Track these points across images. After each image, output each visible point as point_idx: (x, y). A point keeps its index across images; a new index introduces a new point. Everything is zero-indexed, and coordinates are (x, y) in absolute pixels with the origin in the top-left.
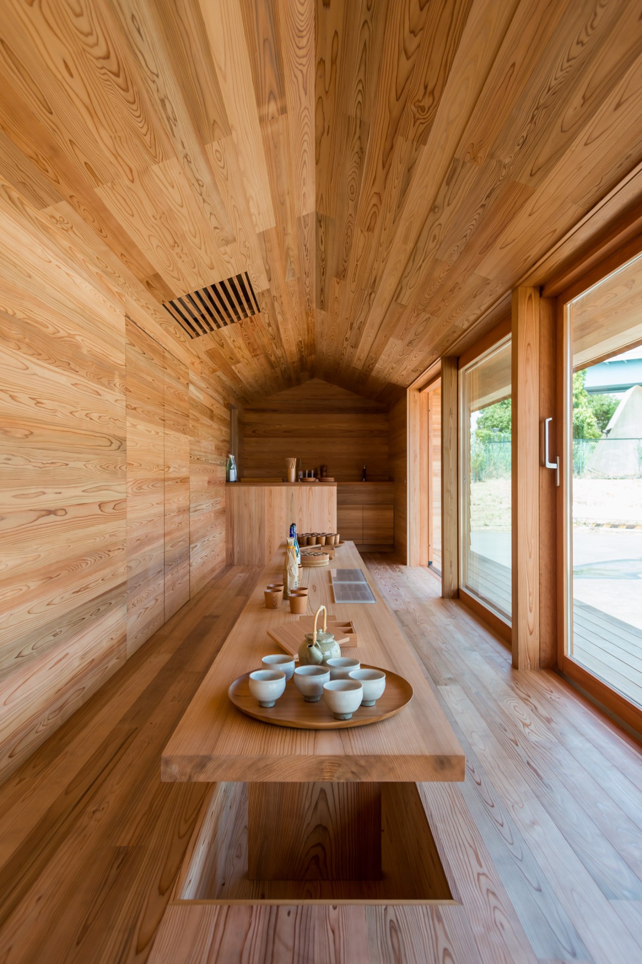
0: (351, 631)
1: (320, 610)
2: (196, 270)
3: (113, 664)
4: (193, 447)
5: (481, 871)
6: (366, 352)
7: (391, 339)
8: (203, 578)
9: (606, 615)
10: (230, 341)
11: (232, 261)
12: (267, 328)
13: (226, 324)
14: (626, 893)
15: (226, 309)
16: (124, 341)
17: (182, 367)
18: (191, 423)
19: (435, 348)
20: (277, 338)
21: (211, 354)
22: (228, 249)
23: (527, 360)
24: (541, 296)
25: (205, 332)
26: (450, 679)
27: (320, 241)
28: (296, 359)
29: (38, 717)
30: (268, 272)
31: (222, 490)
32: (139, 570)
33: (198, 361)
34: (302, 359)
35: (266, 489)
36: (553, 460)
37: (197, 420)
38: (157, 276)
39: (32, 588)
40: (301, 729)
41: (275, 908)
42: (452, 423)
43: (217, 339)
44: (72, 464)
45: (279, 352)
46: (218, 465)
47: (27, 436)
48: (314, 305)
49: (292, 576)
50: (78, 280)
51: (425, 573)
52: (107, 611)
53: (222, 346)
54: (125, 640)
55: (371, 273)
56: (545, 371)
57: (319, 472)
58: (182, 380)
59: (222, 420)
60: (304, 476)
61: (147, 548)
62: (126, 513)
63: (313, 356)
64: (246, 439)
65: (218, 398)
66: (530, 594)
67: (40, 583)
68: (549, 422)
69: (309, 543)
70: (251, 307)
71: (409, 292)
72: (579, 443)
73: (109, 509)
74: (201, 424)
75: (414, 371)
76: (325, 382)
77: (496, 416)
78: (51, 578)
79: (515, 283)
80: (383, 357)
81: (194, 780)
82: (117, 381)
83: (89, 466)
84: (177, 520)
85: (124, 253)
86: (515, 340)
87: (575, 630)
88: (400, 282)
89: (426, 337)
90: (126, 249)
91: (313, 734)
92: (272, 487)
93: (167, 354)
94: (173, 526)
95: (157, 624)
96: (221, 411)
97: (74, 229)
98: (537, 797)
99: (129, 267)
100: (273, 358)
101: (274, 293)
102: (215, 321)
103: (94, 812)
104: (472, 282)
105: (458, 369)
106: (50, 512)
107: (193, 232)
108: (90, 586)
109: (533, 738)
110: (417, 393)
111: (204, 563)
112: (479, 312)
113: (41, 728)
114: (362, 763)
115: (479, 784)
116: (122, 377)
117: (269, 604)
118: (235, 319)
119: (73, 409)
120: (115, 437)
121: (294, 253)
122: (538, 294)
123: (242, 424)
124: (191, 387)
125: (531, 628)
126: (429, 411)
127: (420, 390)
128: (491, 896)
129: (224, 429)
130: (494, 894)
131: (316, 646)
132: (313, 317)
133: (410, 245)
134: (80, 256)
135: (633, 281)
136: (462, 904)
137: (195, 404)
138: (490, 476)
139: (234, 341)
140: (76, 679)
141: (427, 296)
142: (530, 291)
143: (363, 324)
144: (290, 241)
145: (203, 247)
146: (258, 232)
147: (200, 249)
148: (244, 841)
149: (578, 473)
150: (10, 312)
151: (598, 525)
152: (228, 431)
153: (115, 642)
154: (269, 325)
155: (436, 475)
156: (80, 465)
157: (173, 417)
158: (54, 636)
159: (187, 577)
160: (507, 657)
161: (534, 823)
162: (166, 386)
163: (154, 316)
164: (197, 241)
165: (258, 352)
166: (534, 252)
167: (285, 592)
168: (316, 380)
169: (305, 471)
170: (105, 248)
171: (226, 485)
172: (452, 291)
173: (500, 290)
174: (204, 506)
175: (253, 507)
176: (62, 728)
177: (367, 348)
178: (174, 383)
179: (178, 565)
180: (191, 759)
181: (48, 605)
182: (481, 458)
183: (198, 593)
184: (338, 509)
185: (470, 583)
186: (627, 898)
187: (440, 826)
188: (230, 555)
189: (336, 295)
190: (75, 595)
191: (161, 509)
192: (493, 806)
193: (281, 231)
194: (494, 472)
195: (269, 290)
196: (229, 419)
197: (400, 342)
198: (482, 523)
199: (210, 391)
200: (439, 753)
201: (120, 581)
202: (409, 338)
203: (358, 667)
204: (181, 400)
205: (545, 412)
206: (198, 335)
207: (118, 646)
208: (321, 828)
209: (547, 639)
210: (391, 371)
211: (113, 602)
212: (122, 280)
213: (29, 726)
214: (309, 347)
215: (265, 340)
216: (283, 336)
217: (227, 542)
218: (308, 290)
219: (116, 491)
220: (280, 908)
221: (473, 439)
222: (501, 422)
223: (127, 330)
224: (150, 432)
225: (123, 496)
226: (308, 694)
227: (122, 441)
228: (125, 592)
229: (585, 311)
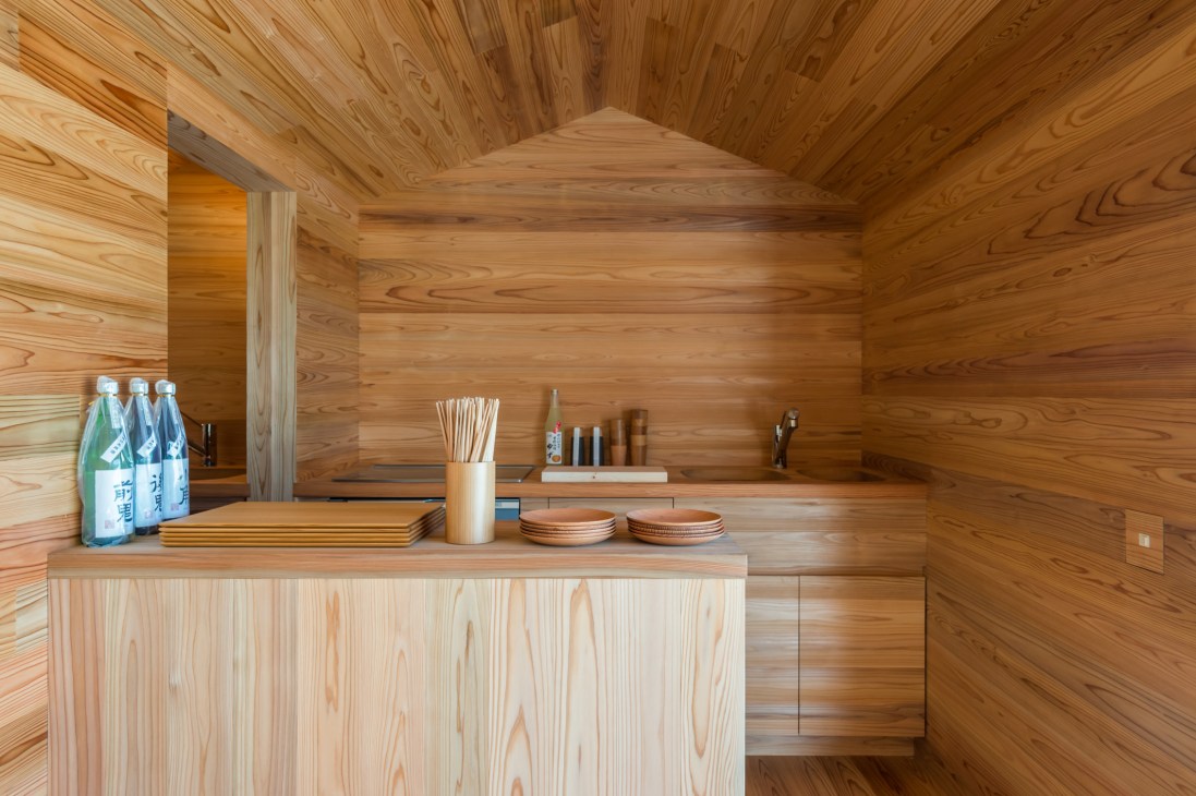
57: (620, 435)
76: (639, 120)
168: (610, 116)
169: (572, 430)
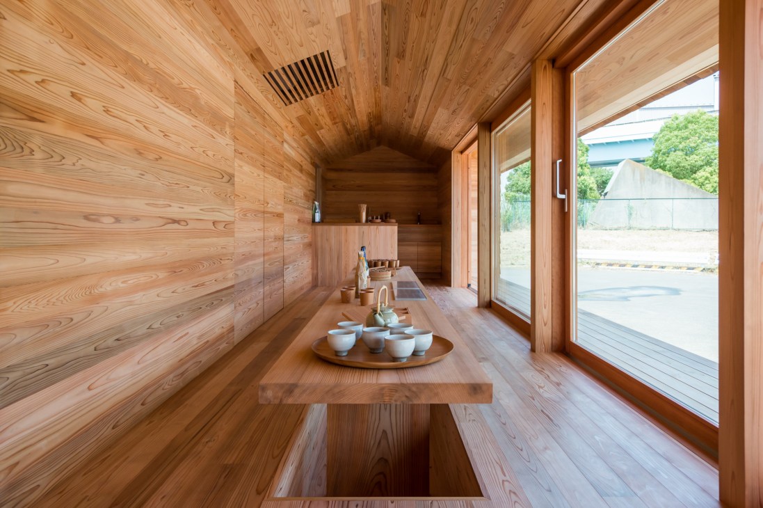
0: (407, 313)
1: (383, 288)
2: (289, 46)
3: (224, 347)
4: (287, 191)
5: (505, 478)
6: (420, 121)
7: (439, 109)
8: (294, 293)
9: (603, 319)
10: (315, 110)
11: (317, 40)
12: (344, 100)
13: (312, 95)
14: (615, 493)
15: (313, 83)
16: (233, 99)
17: (279, 129)
18: (285, 173)
19: (473, 116)
20: (351, 109)
21: (301, 120)
22: (314, 29)
23: (543, 115)
24: (553, 67)
25: (296, 101)
26: (483, 358)
27: (385, 26)
28: (366, 128)
29: (164, 378)
30: (345, 52)
31: (309, 228)
32: (244, 278)
33: (290, 126)
34: (371, 128)
35: (343, 228)
36: (562, 192)
37: (290, 171)
38: (259, 50)
39: (160, 277)
40: (367, 369)
41: (346, 503)
42: (486, 173)
43: (306, 108)
44: (192, 187)
45: (353, 121)
46: (306, 208)
47: (157, 160)
48: (380, 83)
49: (363, 281)
50: (198, 47)
51: (466, 291)
52: (219, 305)
53: (310, 113)
54: (233, 330)
55: (424, 52)
56: (557, 124)
57: (384, 215)
58: (278, 138)
59: (309, 174)
60: (373, 218)
61: (250, 263)
62: (234, 232)
63: (380, 127)
64: (328, 192)
65: (306, 157)
66: (544, 295)
67: (166, 274)
68: (560, 163)
69: (376, 265)
70: (331, 82)
71: (453, 67)
72: (583, 204)
73: (221, 227)
74: (293, 174)
75: (457, 136)
76: (389, 148)
77: (520, 183)
78: (175, 272)
79: (533, 58)
80: (433, 125)
81: (284, 402)
82: (228, 130)
83: (206, 191)
84: (275, 244)
85: (234, 29)
86: (533, 105)
87: (579, 328)
88: (446, 59)
89: (467, 106)
90: (235, 26)
91: (376, 372)
92: (348, 227)
93: (266, 116)
94: (271, 249)
95: (259, 322)
96: (308, 167)
97: (195, 5)
98: (548, 432)
99: (237, 41)
100: (348, 126)
101: (349, 70)
102: (304, 92)
103: (207, 442)
104: (501, 57)
105: (490, 131)
106: (175, 221)
107: (287, 13)
108: (206, 284)
109: (546, 395)
110: (459, 155)
111: (295, 282)
112: (506, 83)
113: (167, 387)
114: (414, 389)
115: (505, 424)
116: (232, 127)
117: (345, 300)
118: (320, 91)
119: (193, 145)
120: (225, 172)
121: (364, 36)
122: (551, 66)
123: (325, 180)
124: (286, 145)
125: (545, 320)
126: (468, 168)
127: (462, 152)
128: (512, 494)
129: (311, 181)
130: (514, 493)
131: (380, 314)
132: (379, 92)
133: (454, 27)
134: (199, 28)
135: (624, 59)
136: (490, 499)
137: (288, 158)
138: (516, 227)
139: (318, 110)
140: (194, 354)
141: (467, 71)
142: (545, 63)
143: (418, 97)
144: (362, 25)
145: (295, 28)
146: (337, 16)
147: (292, 28)
148: (324, 474)
149: (583, 225)
150: (145, 62)
151: (598, 264)
152: (314, 183)
153: (225, 330)
154: (346, 97)
155: (474, 220)
156: (199, 189)
157: (271, 165)
158: (178, 317)
159: (282, 291)
160: (528, 345)
161: (546, 448)
162: (265, 141)
163: (257, 85)
164: (290, 21)
165: (337, 120)
166: (548, 29)
167: (357, 292)
168: (382, 147)
169: (373, 215)
170: (218, 24)
171: (312, 225)
172: (486, 65)
173: (522, 63)
174: (295, 238)
175: (333, 241)
176: (182, 389)
177: (421, 118)
178: (272, 140)
179: (273, 280)
180: (282, 386)
181: (173, 292)
182: (508, 214)
183: (291, 304)
184: (398, 245)
185: (499, 297)
186: (616, 496)
187: (474, 451)
188: (315, 278)
189: (397, 72)
190: (194, 288)
191: (261, 234)
192: (515, 438)
193: (355, 16)
194: (519, 225)
195: (345, 67)
196: (314, 174)
197: (446, 111)
198: (510, 262)
199: (300, 150)
200: (472, 382)
201: (229, 284)
202: (452, 108)
203: (412, 328)
204: (279, 154)
205: (556, 156)
206: (291, 103)
207: (227, 334)
208: (383, 460)
209: (558, 329)
210: (439, 136)
211: (224, 299)
212: (231, 52)
213: (157, 382)
214: (376, 118)
215: (343, 110)
216: (356, 108)
217: (312, 268)
218: (375, 69)
219: (227, 214)
220: (350, 503)
221: (503, 198)
222: (524, 188)
223: (235, 92)
224: (253, 173)
225: (232, 219)
226: (373, 346)
227: (231, 177)
228: (233, 293)
229: (587, 85)
